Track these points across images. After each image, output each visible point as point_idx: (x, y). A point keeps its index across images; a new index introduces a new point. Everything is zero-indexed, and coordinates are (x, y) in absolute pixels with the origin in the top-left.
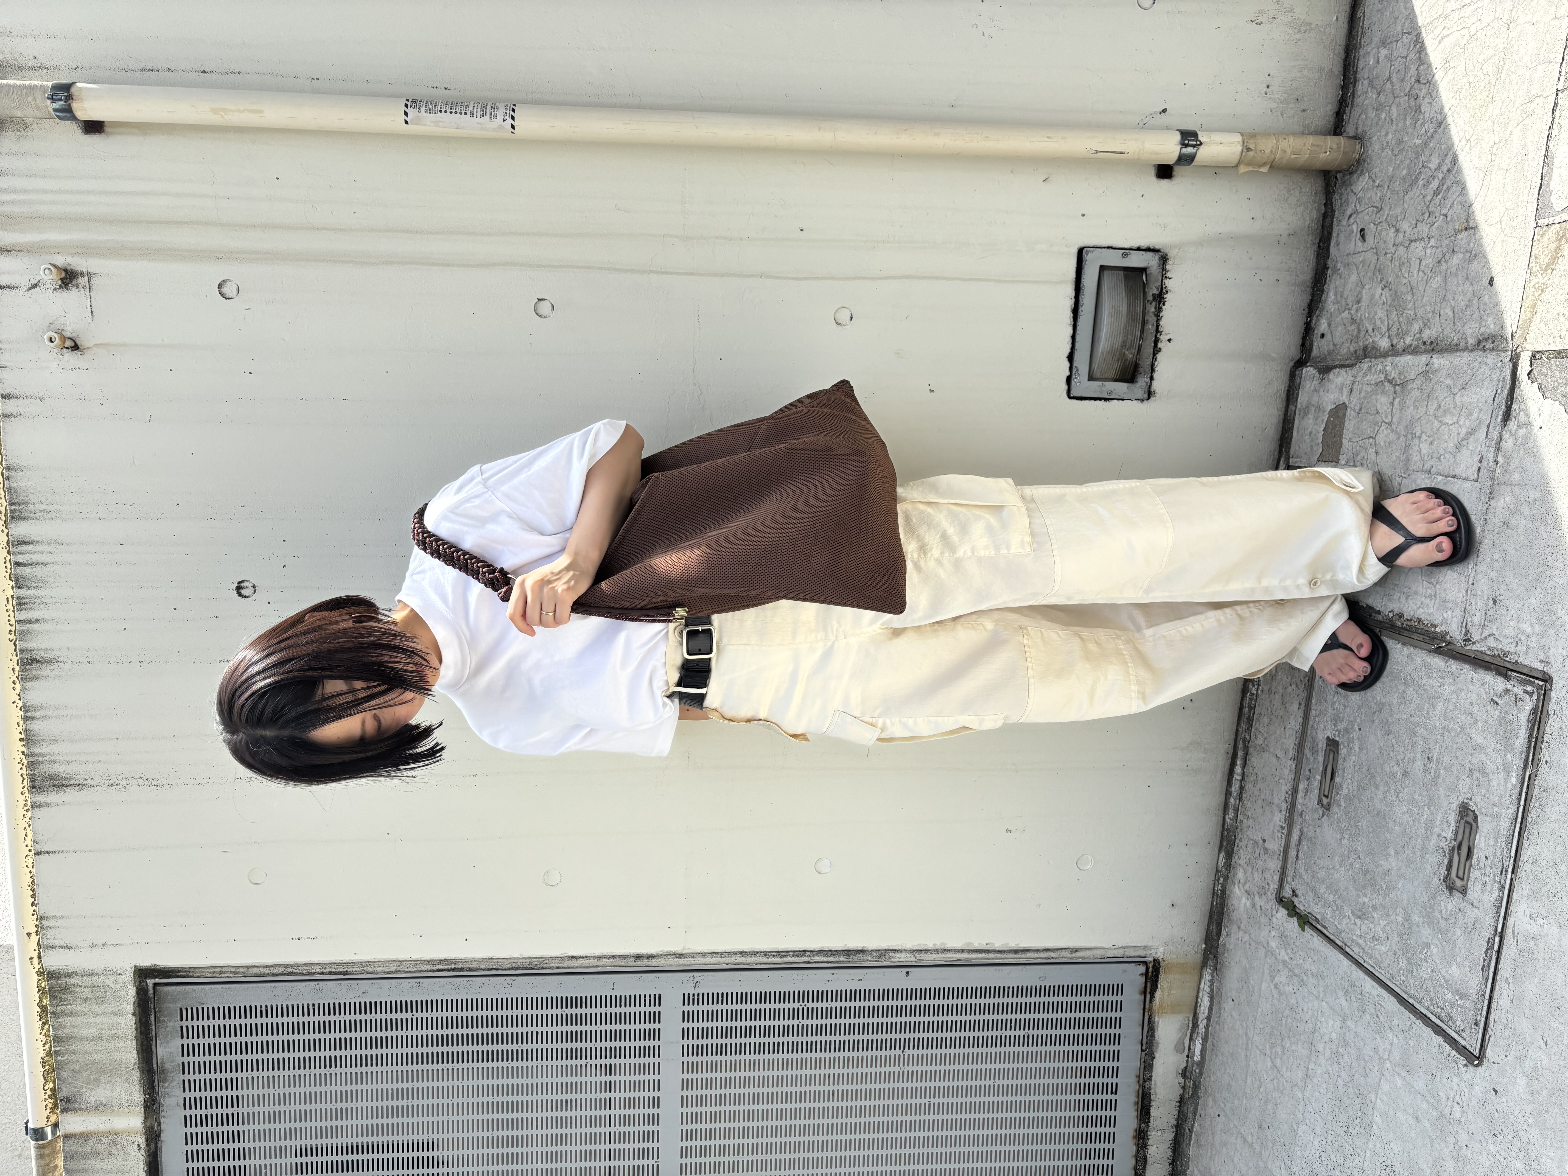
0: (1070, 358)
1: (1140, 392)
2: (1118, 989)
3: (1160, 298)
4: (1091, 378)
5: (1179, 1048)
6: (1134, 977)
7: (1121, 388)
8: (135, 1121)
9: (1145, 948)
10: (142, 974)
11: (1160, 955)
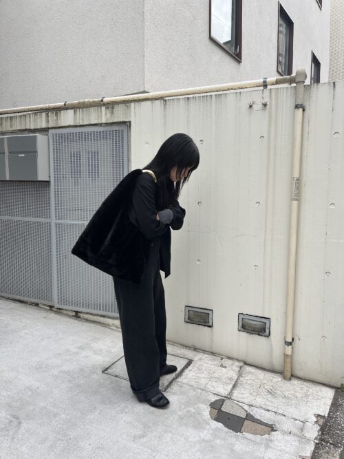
0: (247, 315)
1: (240, 329)
3: (259, 335)
4: (243, 319)
7: (241, 325)
8: (104, 121)
10: (130, 122)
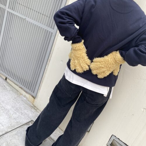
0: (119, 139)
1: (108, 145)
2: (34, 92)
4: (114, 139)
5: (25, 96)
6: (34, 95)
9: (37, 99)
11: (36, 100)
